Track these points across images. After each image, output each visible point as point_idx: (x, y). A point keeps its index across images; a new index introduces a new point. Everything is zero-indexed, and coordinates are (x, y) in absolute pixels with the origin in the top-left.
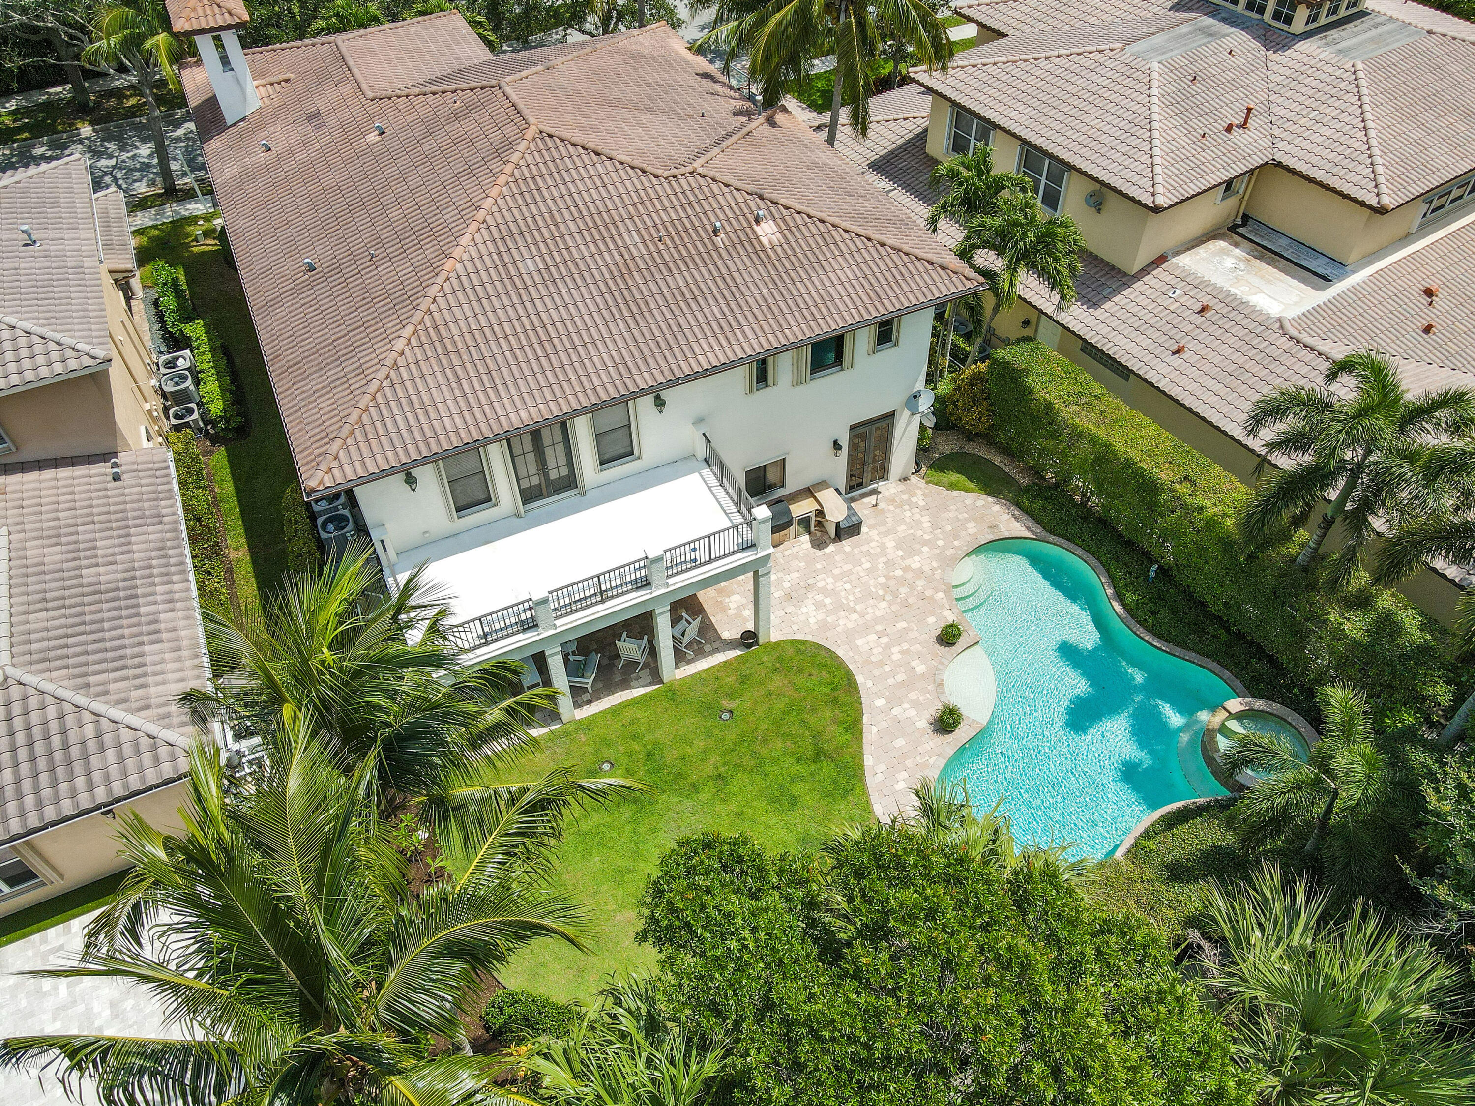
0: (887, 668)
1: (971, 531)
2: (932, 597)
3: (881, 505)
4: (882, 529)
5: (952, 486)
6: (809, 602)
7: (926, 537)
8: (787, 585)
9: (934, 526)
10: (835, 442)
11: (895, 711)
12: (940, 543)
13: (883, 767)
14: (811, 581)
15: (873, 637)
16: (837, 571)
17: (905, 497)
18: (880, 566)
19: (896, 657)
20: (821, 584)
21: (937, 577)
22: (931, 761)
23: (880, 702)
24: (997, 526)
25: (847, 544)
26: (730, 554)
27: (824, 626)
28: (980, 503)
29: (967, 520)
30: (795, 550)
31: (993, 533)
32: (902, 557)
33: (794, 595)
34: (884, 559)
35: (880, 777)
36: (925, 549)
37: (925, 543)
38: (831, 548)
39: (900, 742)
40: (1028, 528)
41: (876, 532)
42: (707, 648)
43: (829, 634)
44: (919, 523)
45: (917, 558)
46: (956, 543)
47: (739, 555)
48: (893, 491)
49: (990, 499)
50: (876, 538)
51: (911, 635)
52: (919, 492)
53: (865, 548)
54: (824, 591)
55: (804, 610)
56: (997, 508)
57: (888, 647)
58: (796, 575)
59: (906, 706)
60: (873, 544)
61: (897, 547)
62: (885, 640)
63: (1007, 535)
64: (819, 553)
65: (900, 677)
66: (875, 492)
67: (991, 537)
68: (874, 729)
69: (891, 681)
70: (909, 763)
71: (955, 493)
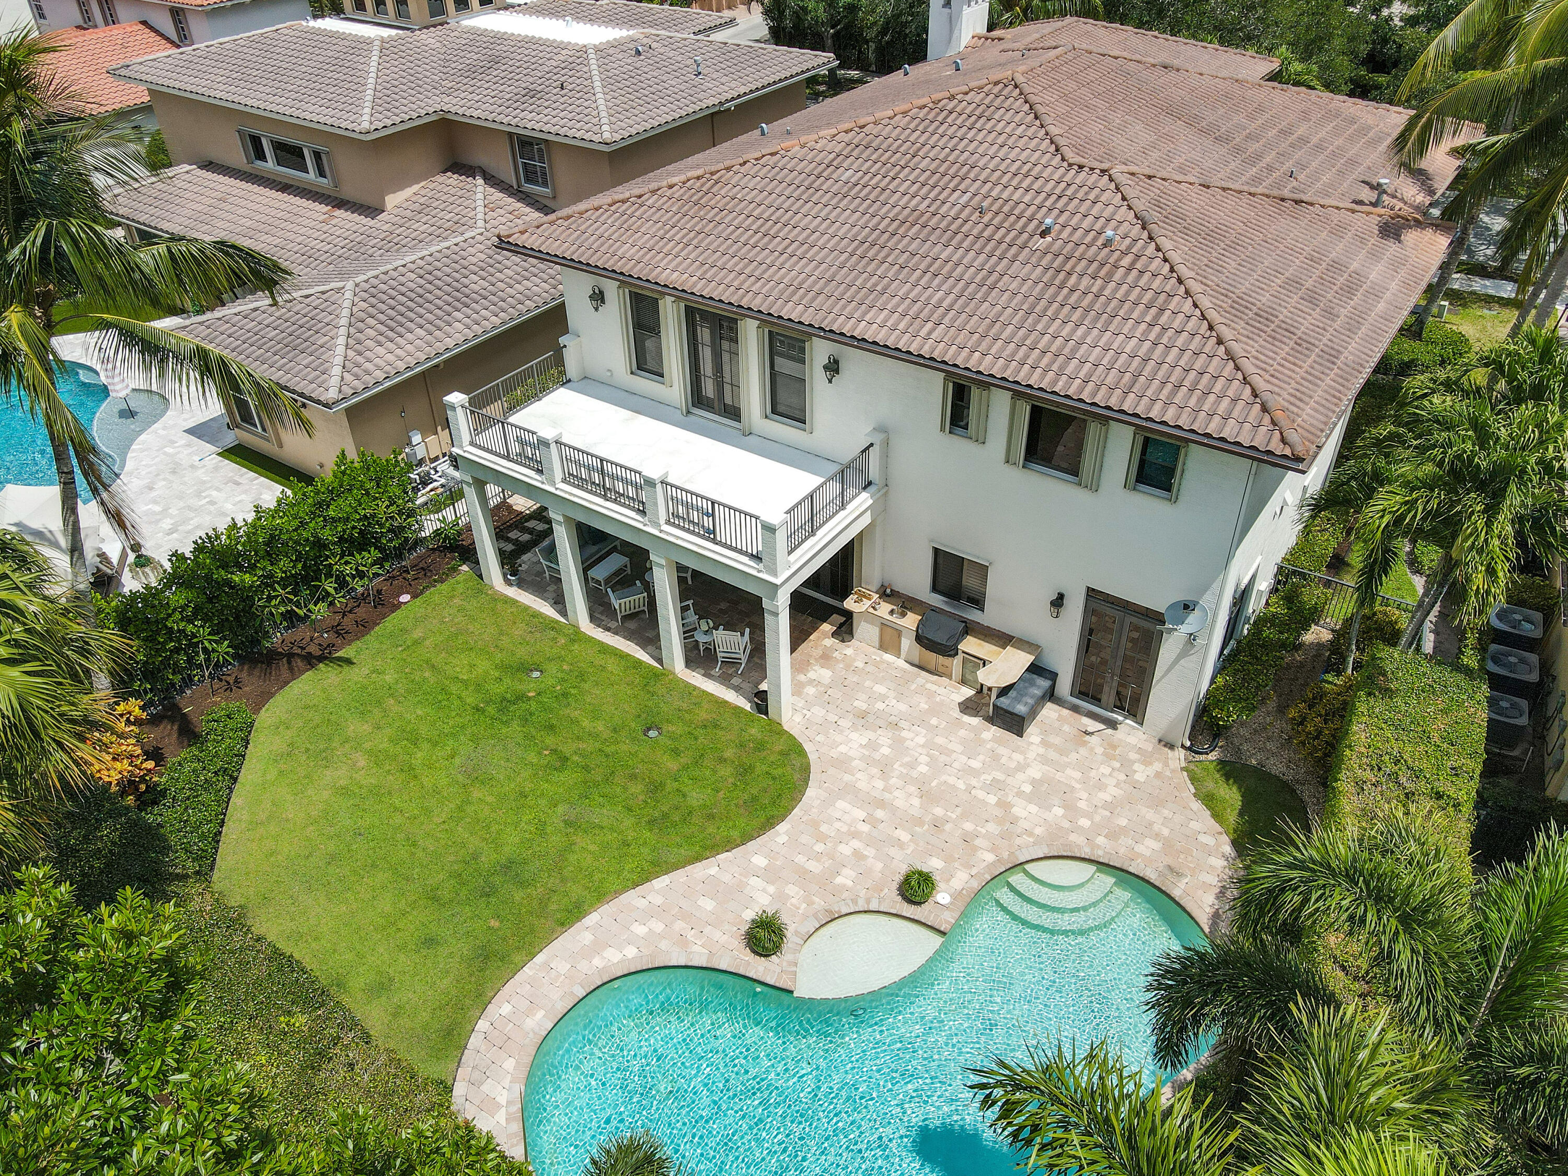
0: (819, 847)
1: (1140, 848)
2: (975, 849)
3: (1094, 740)
4: (1052, 755)
5: (1208, 800)
6: (870, 735)
7: (1082, 805)
8: (880, 706)
9: (1111, 807)
10: (1061, 596)
11: (754, 881)
12: (1084, 822)
13: (658, 900)
14: (903, 724)
15: (862, 815)
16: (940, 740)
17: (1133, 756)
18: (983, 777)
19: (845, 850)
20: (904, 734)
21: (1018, 841)
22: (696, 948)
23: (760, 861)
24: (1179, 875)
25: (992, 732)
26: (740, 552)
27: (842, 763)
28: (1208, 840)
29: (1157, 836)
30: (941, 690)
31: (1161, 874)
32: (1020, 794)
33: (871, 718)
34: (1000, 776)
35: (642, 903)
36: (1058, 811)
37: (1070, 807)
38: (975, 721)
39: (708, 904)
40: (1216, 916)
41: (1041, 750)
42: (736, 681)
43: (832, 771)
44: (1101, 786)
45: (1033, 808)
46: (1101, 840)
47: (745, 559)
48: (1132, 740)
49: (1228, 849)
50: (1031, 755)
51: (893, 852)
52: (1157, 766)
53: (1002, 750)
54: (898, 743)
55: (854, 736)
56: (1219, 863)
57: (855, 835)
58: (903, 707)
59: (771, 889)
60: (1018, 757)
61: (1034, 782)
62: (865, 828)
63: (1176, 893)
64: (956, 713)
65: (814, 866)
66: (1113, 724)
67: (1152, 876)
68: (714, 871)
69: (800, 859)
70: (679, 925)
71: (1196, 805)
